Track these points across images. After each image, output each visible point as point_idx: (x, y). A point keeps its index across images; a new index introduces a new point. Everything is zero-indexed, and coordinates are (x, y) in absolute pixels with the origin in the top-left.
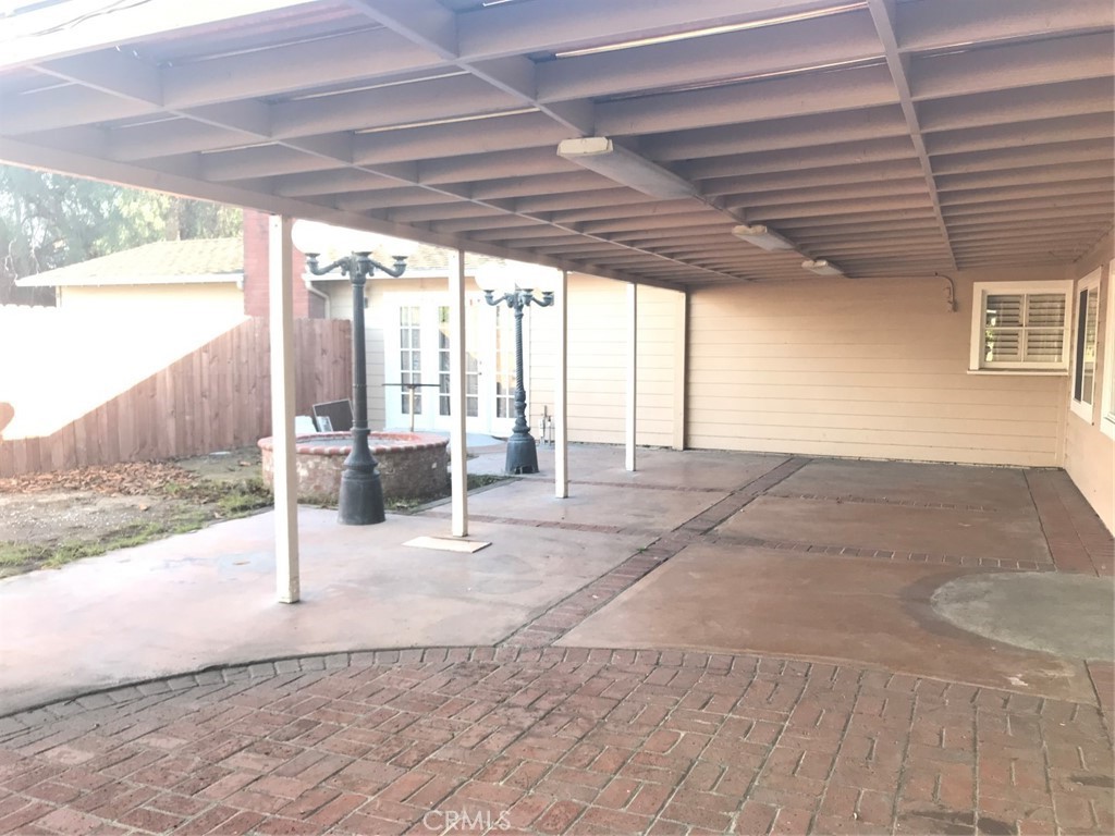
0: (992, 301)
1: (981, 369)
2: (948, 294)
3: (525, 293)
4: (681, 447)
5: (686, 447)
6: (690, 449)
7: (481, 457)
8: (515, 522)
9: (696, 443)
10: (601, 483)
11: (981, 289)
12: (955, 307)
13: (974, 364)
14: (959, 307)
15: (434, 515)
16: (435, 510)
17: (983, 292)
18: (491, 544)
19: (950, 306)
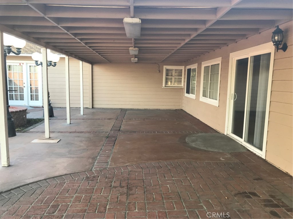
0: (167, 70)
1: (165, 86)
2: (158, 68)
3: (50, 62)
4: (91, 107)
5: (93, 108)
6: (94, 108)
7: (30, 113)
8: (62, 132)
9: (95, 106)
10: (77, 119)
11: (165, 67)
12: (160, 72)
13: (164, 85)
14: (160, 71)
15: (32, 132)
16: (31, 130)
17: (166, 68)
18: (60, 140)
19: (158, 71)
